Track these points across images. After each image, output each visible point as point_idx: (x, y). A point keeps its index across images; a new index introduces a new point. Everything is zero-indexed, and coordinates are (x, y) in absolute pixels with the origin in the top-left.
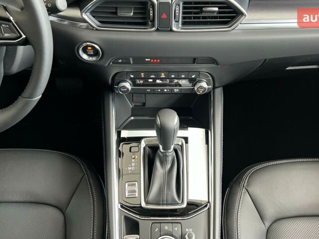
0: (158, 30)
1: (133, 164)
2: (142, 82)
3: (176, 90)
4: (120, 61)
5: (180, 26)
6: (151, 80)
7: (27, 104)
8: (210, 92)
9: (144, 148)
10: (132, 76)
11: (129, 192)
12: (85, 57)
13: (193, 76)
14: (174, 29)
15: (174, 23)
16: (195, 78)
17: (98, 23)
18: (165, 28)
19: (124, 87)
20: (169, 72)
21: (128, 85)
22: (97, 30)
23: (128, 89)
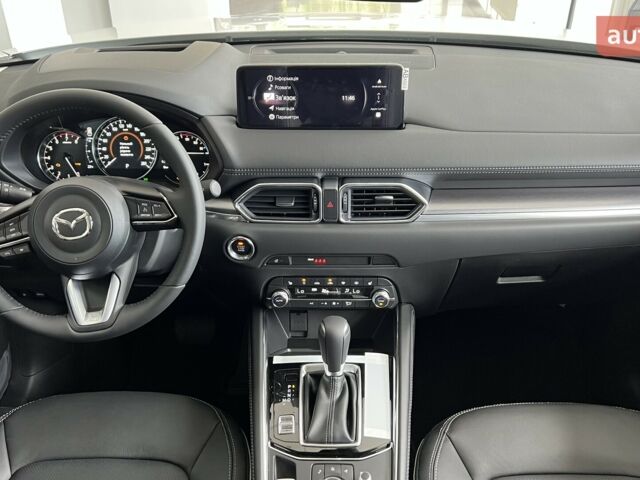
0: (323, 222)
1: (289, 395)
2: (303, 292)
3: (348, 304)
4: (276, 261)
5: (349, 217)
6: (314, 290)
7: (168, 293)
8: (395, 309)
9: (305, 378)
10: (291, 283)
11: (283, 428)
12: (233, 254)
13: (370, 284)
14: (342, 220)
15: (341, 213)
16: (372, 286)
17: (253, 215)
18: (331, 219)
19: (280, 297)
20: (337, 277)
21: (285, 295)
22: (251, 222)
23: (285, 301)
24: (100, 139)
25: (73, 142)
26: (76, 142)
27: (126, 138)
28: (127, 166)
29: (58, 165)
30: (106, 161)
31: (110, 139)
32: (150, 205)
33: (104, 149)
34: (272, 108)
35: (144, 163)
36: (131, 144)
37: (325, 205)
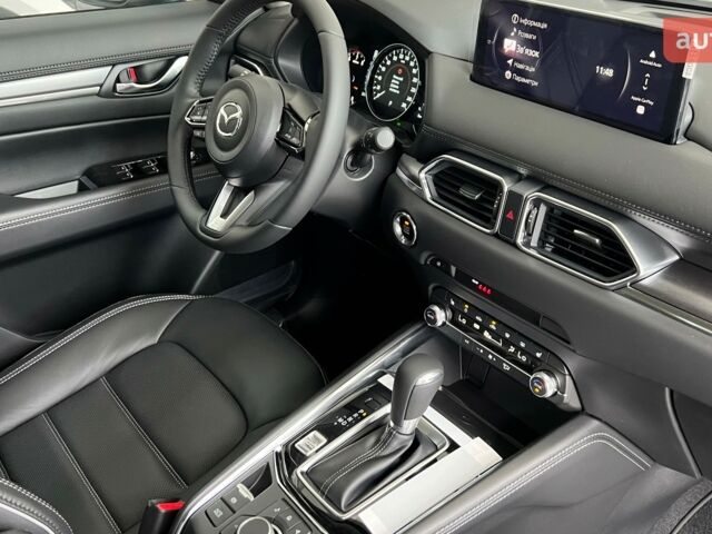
0: (496, 235)
1: (350, 419)
2: (464, 321)
3: (506, 367)
4: (439, 264)
6: (477, 327)
10: (453, 303)
13: (539, 356)
14: (520, 243)
15: (522, 233)
16: (540, 360)
17: (435, 195)
18: (507, 235)
19: (433, 312)
20: (502, 323)
21: (440, 313)
23: (436, 320)
25: (360, 63)
27: (400, 71)
28: (390, 103)
30: (377, 92)
31: (387, 68)
32: (295, 126)
33: (380, 78)
34: (510, 62)
35: (404, 105)
36: (401, 79)
37: (505, 213)
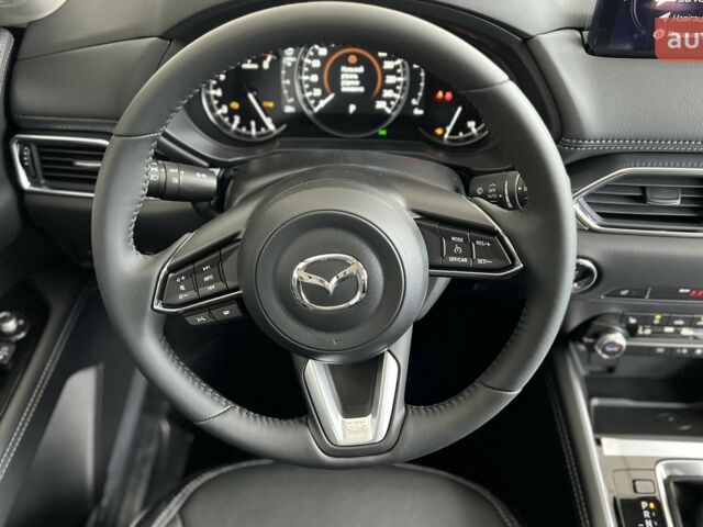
1: (648, 523)
4: (624, 293)
6: (669, 330)
9: (666, 485)
10: (632, 321)
17: (599, 218)
19: (613, 342)
21: (621, 339)
23: (621, 349)
24: (307, 61)
25: (260, 65)
26: (266, 65)
27: (353, 59)
28: (352, 108)
29: (235, 105)
30: (317, 100)
31: (324, 60)
32: (467, 245)
33: (314, 78)
35: (380, 105)
36: (361, 69)
